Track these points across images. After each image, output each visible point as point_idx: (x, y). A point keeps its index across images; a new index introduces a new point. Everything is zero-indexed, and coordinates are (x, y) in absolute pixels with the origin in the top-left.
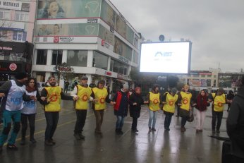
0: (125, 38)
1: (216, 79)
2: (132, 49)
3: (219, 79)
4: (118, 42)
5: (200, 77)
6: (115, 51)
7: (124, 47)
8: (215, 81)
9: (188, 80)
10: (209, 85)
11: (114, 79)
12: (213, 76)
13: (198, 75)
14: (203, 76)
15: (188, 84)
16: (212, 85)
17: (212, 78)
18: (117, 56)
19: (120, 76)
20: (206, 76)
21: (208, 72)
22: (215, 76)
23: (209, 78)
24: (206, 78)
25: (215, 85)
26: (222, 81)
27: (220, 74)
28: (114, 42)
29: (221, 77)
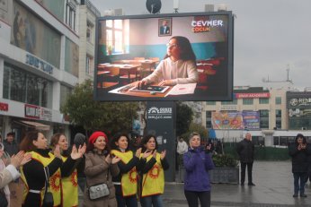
0: (41, 4)
1: (283, 107)
2: (59, 34)
3: (289, 106)
4: (23, 16)
5: (240, 106)
6: (16, 42)
7: (39, 29)
8: (279, 114)
10: (264, 125)
11: (15, 121)
12: (272, 101)
13: (235, 98)
14: (248, 101)
15: (209, 123)
16: (272, 123)
17: (271, 107)
18: (20, 55)
19: (32, 112)
20: (256, 101)
21: (259, 90)
22: (278, 101)
23: (263, 107)
24: (256, 106)
25: (279, 124)
27: (290, 95)
28: (11, 16)
29: (294, 101)
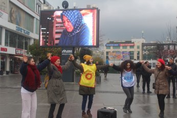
0: (23, 4)
1: (140, 50)
3: (143, 50)
4: (14, 9)
5: (121, 49)
6: (11, 21)
8: (138, 53)
9: (107, 53)
10: (132, 58)
11: (11, 56)
12: (136, 47)
13: (119, 46)
14: (125, 47)
15: (107, 57)
16: (135, 57)
17: (135, 50)
18: (13, 27)
19: (19, 52)
20: (128, 47)
22: (138, 47)
23: (132, 50)
24: (128, 49)
25: (138, 58)
26: (147, 52)
27: (144, 45)
28: (8, 10)
29: (145, 48)
